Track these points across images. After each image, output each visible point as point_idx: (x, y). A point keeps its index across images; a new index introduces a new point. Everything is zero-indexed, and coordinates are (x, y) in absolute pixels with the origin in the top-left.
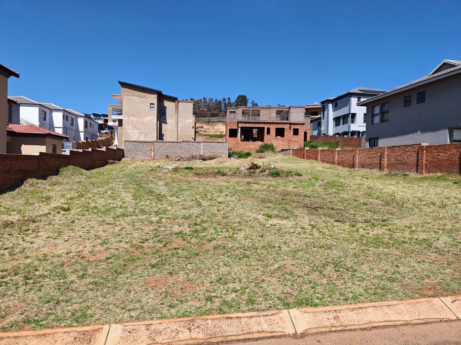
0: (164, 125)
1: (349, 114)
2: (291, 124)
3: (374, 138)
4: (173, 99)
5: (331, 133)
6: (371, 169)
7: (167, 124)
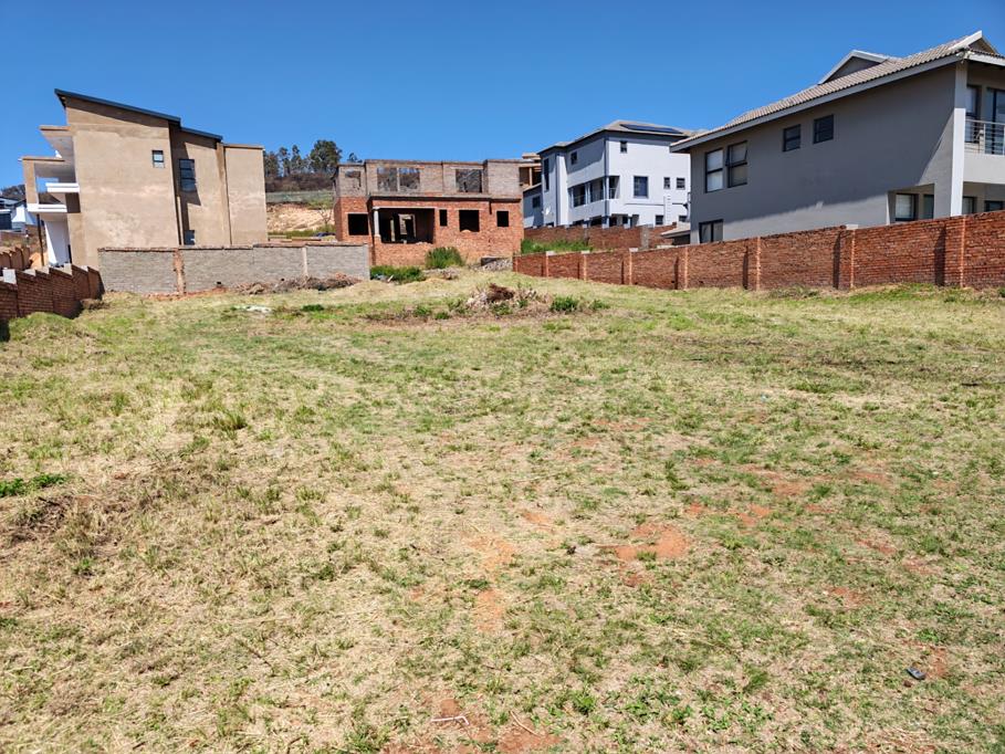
0: (191, 207)
1: (605, 177)
2: (491, 201)
3: (712, 223)
4: (212, 141)
5: (565, 220)
6: (722, 287)
7: (199, 204)
